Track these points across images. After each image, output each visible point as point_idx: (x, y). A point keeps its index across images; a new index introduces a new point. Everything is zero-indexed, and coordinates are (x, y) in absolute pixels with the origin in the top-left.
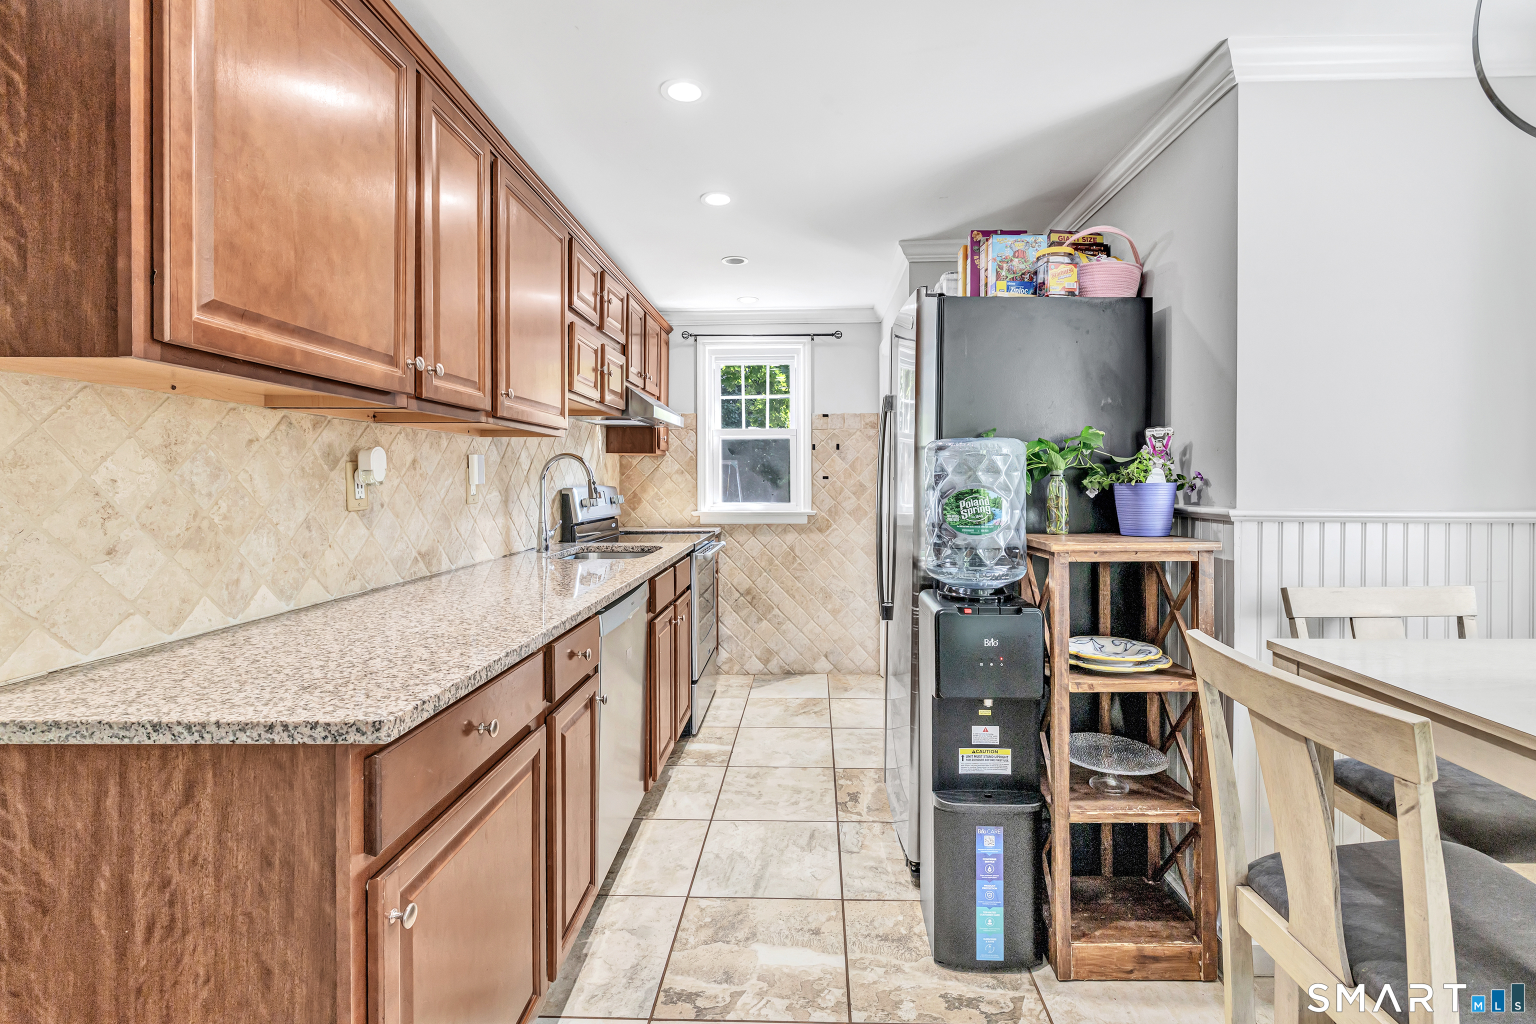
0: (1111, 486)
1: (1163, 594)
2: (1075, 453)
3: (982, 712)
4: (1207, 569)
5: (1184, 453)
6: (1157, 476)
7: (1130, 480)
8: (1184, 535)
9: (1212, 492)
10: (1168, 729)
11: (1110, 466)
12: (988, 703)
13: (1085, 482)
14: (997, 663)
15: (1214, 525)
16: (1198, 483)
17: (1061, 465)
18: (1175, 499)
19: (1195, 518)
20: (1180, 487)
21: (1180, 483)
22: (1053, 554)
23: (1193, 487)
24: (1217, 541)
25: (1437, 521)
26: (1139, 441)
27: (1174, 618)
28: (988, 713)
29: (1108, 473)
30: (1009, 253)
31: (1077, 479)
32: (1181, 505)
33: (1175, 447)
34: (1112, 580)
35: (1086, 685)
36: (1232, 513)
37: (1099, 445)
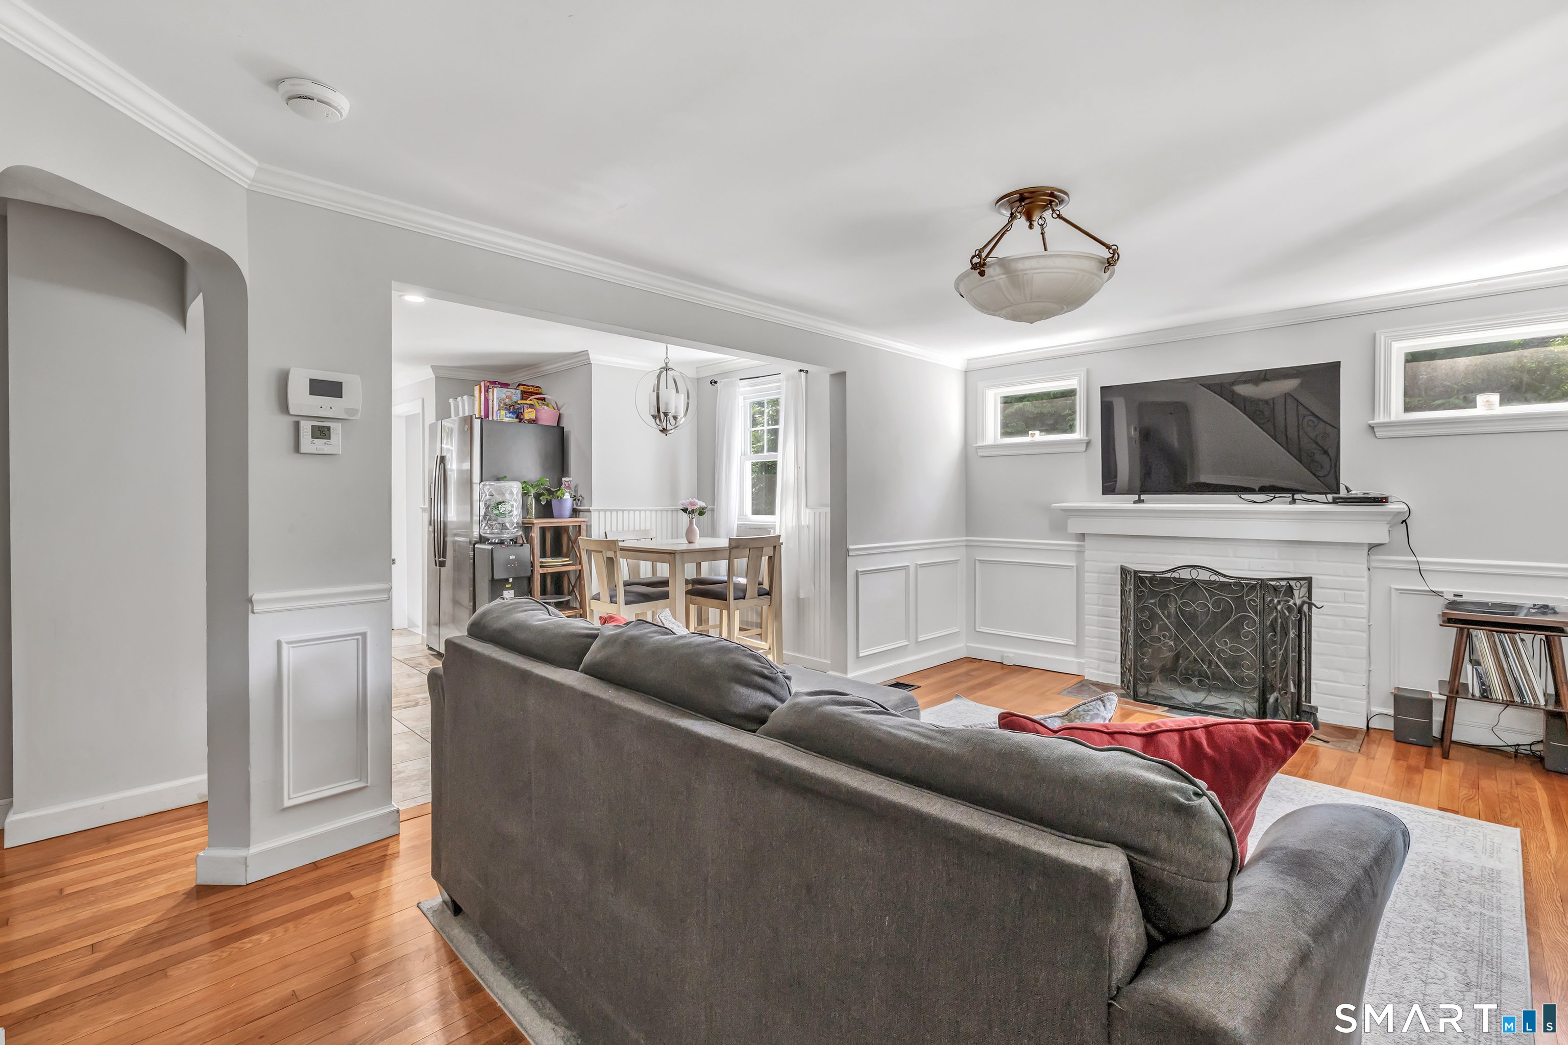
0: (551, 500)
1: (569, 538)
2: (537, 488)
3: (507, 586)
4: (584, 527)
5: (576, 487)
6: (567, 496)
7: (558, 498)
8: (576, 517)
9: (585, 501)
10: (571, 588)
11: (550, 492)
12: (511, 580)
13: (541, 498)
14: (515, 564)
15: (586, 513)
16: (580, 498)
17: (533, 492)
18: (573, 505)
19: (579, 511)
20: (574, 500)
21: (575, 498)
22: (534, 524)
23: (579, 500)
24: (586, 518)
25: (648, 510)
26: (560, 484)
27: (573, 547)
28: (510, 586)
29: (549, 495)
30: (504, 396)
31: (538, 497)
32: (575, 507)
33: (573, 485)
34: (551, 536)
35: (544, 571)
36: (591, 508)
37: (547, 485)
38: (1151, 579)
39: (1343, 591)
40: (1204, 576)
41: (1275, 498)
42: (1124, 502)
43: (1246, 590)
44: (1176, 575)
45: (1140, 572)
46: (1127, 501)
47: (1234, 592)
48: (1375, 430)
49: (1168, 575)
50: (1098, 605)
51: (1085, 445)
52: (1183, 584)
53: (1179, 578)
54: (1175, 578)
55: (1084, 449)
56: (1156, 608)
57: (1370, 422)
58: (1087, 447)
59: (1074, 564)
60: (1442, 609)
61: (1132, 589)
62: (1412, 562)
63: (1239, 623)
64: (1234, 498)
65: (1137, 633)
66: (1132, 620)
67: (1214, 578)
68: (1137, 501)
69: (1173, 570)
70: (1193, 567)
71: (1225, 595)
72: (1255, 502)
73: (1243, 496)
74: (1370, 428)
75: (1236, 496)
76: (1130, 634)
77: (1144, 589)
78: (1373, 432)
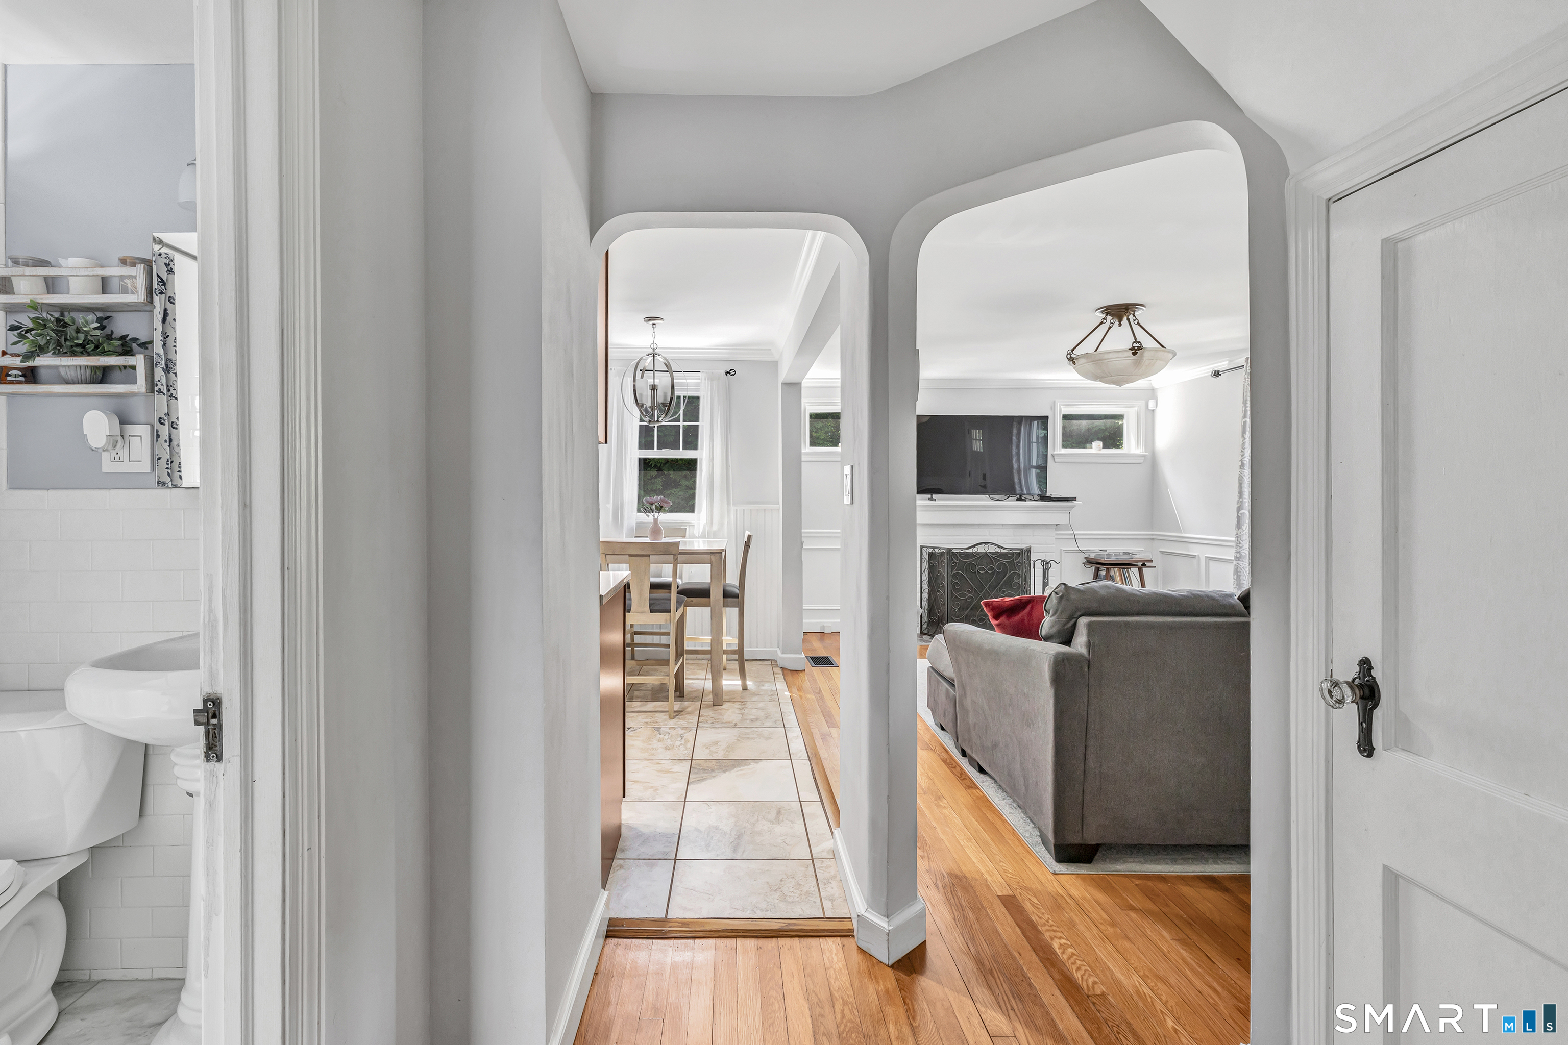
38: (960, 554)
39: (1044, 553)
40: (992, 549)
41: (1009, 497)
42: (922, 500)
43: (1015, 556)
44: (975, 550)
45: (953, 549)
46: (925, 500)
47: (1009, 558)
48: (1055, 458)
49: (971, 550)
52: (981, 555)
53: (978, 552)
54: (975, 552)
56: (964, 573)
57: (1052, 453)
60: (1085, 558)
61: (946, 561)
62: (1071, 534)
63: (1011, 579)
64: (986, 497)
65: (952, 593)
66: (945, 583)
67: (998, 550)
68: (931, 499)
69: (974, 546)
70: (985, 543)
71: (1004, 561)
72: (1000, 500)
73: (991, 496)
74: (1053, 456)
75: (987, 496)
76: (943, 594)
77: (955, 561)
78: (1054, 459)
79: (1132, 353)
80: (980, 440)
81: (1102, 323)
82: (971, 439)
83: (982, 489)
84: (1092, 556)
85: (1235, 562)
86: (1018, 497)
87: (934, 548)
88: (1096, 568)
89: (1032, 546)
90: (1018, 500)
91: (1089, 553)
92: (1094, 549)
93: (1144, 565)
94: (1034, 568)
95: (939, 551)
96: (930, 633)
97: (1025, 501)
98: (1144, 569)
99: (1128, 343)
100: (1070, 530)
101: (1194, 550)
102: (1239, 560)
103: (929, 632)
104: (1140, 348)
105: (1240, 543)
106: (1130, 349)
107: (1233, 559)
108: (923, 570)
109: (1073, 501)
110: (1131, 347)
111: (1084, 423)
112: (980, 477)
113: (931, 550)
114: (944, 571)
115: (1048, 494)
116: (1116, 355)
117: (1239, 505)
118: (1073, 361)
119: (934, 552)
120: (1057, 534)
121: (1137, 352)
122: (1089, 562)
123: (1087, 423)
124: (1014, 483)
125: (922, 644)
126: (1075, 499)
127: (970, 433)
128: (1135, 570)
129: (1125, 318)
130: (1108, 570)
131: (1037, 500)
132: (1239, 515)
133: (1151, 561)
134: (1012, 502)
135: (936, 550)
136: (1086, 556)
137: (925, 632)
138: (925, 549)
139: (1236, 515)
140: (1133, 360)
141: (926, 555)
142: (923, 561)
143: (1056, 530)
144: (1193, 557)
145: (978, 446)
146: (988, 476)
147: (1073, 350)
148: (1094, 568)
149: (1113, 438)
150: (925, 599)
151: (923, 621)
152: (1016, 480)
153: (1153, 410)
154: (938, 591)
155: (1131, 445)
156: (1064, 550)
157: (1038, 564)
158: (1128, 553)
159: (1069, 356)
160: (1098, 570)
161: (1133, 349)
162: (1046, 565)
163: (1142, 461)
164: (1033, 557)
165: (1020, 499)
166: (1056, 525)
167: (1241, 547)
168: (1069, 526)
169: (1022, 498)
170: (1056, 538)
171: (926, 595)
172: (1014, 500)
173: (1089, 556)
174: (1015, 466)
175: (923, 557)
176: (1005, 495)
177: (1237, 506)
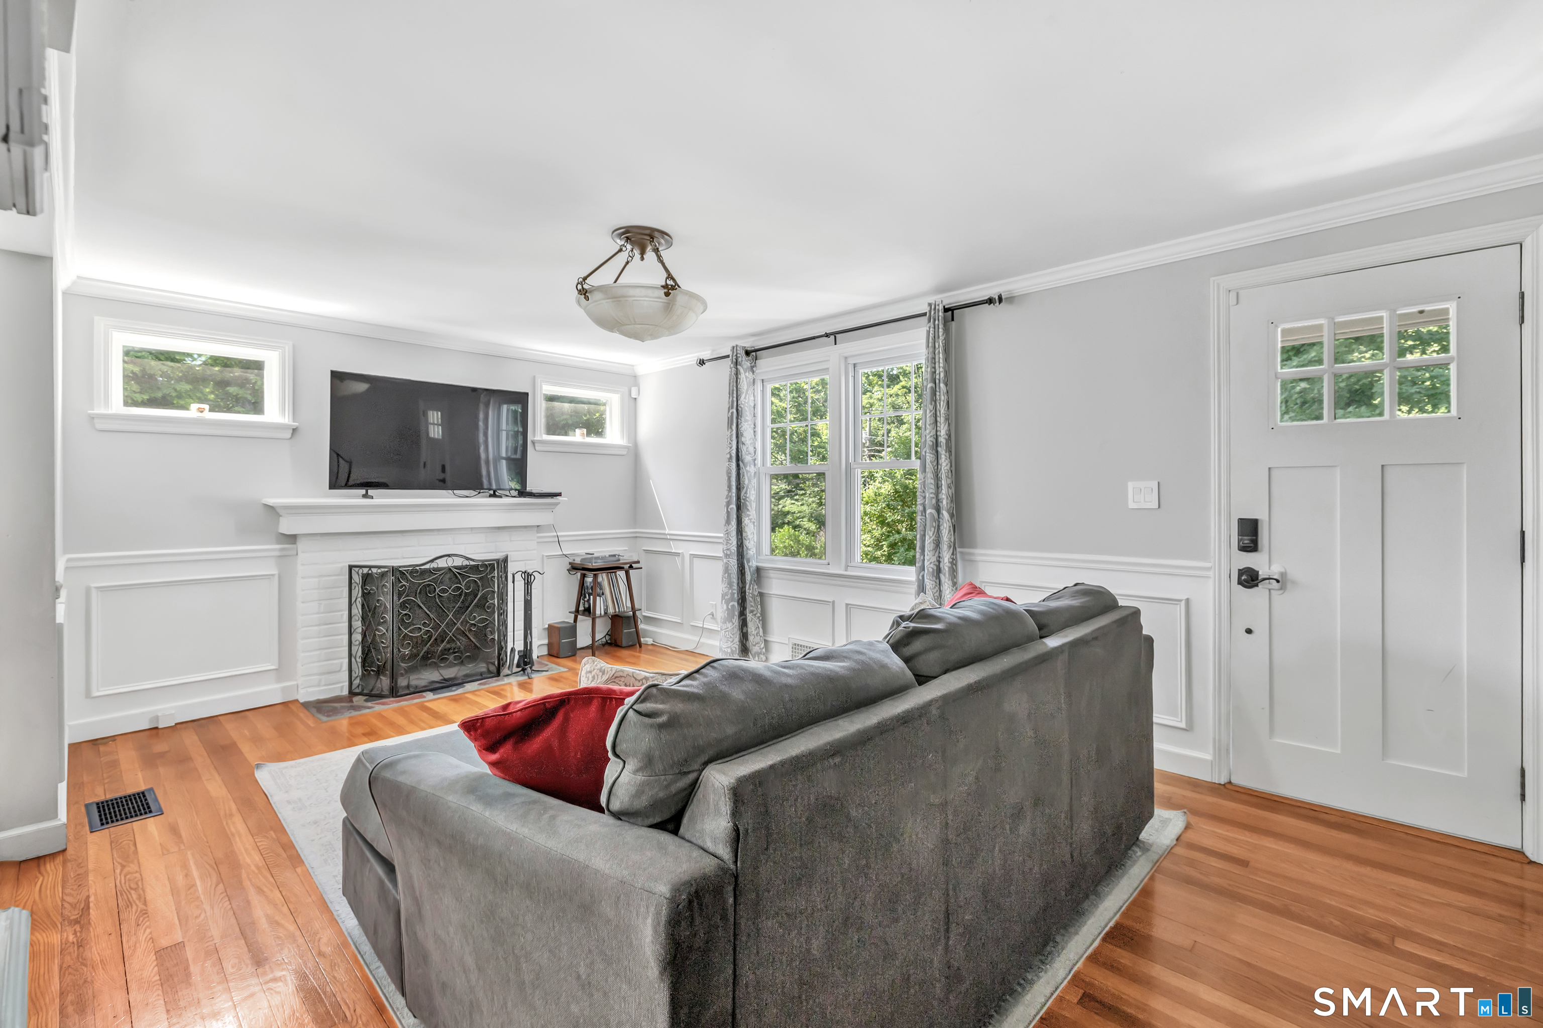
38: (411, 572)
39: (524, 562)
40: (459, 562)
41: (479, 493)
42: (352, 498)
43: (489, 568)
44: (434, 565)
46: (356, 497)
47: (480, 572)
48: (536, 445)
49: (427, 566)
50: (318, 613)
51: (291, 431)
52: (442, 570)
53: (437, 568)
54: (434, 568)
55: (289, 435)
56: (417, 599)
57: (532, 439)
58: (293, 434)
59: (275, 572)
60: (570, 563)
61: (389, 585)
62: (554, 536)
63: (484, 598)
64: (449, 493)
65: (400, 629)
66: (389, 617)
67: (466, 563)
68: (366, 496)
69: (432, 561)
70: (449, 556)
71: (474, 577)
72: (467, 497)
73: (455, 491)
74: (533, 443)
75: (450, 491)
76: (385, 632)
77: (405, 583)
78: (534, 446)
79: (665, 293)
80: (438, 425)
81: (620, 250)
82: (427, 424)
83: (442, 484)
84: (578, 561)
85: (725, 561)
86: (492, 492)
87: (370, 567)
88: (581, 574)
89: (509, 554)
90: (491, 496)
91: (574, 558)
92: (579, 551)
93: (631, 567)
94: (513, 582)
95: (379, 571)
96: (365, 692)
97: (500, 497)
98: (631, 571)
99: (660, 279)
100: (553, 532)
101: (674, 548)
102: (729, 558)
103: (363, 690)
104: (673, 288)
105: (730, 540)
106: (663, 286)
107: (721, 555)
108: (353, 600)
109: (558, 497)
110: (664, 284)
111: (567, 406)
112: (439, 469)
113: (366, 570)
114: (386, 599)
115: (528, 489)
116: (644, 292)
117: (728, 499)
118: (585, 294)
119: (370, 572)
120: (538, 537)
121: (670, 293)
122: (574, 568)
123: (569, 407)
124: (481, 476)
125: (350, 715)
126: (559, 495)
127: (425, 414)
128: (621, 574)
129: (649, 248)
130: (595, 576)
131: (515, 497)
132: (729, 510)
133: (638, 562)
134: (483, 500)
135: (374, 570)
136: (571, 561)
137: (357, 691)
138: (357, 569)
139: (726, 511)
140: (661, 304)
141: (357, 578)
142: (353, 588)
143: (538, 532)
144: (678, 554)
145: (436, 432)
146: (448, 468)
147: (585, 279)
148: (579, 575)
149: (595, 427)
150: (357, 643)
151: (354, 675)
152: (484, 472)
153: (635, 399)
154: (377, 630)
155: (614, 435)
156: (546, 556)
157: (518, 577)
158: (614, 556)
159: (580, 287)
160: (584, 576)
161: (665, 286)
162: (528, 579)
163: (625, 453)
164: (512, 568)
165: (494, 495)
166: (538, 526)
167: (731, 544)
168: (553, 527)
169: (497, 494)
170: (538, 542)
171: (357, 637)
172: (487, 497)
173: (574, 560)
174: (483, 456)
175: (353, 581)
176: (474, 490)
177: (726, 500)
